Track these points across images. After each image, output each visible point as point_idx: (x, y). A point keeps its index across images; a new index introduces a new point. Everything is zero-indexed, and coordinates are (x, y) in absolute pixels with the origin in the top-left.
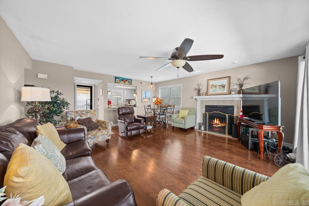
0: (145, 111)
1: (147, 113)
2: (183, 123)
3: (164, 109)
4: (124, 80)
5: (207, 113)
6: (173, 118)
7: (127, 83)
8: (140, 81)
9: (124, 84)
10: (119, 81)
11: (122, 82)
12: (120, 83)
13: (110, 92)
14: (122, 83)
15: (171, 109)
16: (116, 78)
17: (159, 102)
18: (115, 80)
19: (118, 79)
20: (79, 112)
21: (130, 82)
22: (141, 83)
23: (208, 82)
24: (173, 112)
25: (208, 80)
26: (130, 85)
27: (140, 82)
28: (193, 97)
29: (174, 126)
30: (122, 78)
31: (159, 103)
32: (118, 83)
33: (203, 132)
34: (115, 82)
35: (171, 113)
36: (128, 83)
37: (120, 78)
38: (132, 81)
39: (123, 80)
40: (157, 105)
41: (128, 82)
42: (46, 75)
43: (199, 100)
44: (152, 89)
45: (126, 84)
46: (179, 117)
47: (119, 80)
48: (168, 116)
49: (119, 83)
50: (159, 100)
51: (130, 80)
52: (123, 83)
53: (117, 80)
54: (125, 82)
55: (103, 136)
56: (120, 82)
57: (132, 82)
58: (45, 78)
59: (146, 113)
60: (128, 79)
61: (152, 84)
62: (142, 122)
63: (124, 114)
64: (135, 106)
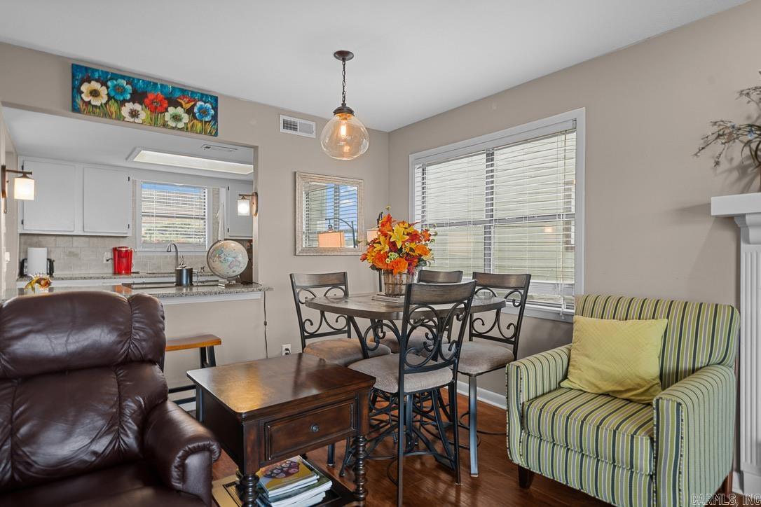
0: (302, 325)
1: (312, 335)
3: (436, 313)
4: (152, 96)
6: (523, 398)
7: (176, 118)
8: (284, 112)
9: (153, 123)
10: (110, 98)
11: (137, 107)
12: (120, 118)
13: (25, 175)
14: (134, 114)
15: (498, 307)
16: (81, 73)
17: (399, 251)
18: (76, 91)
19: (95, 85)
21: (204, 112)
22: (289, 126)
24: (516, 334)
26: (203, 131)
27: (282, 118)
28: (708, 206)
29: (535, 470)
30: (130, 81)
31: (404, 264)
32: (103, 112)
34: (75, 109)
35: (495, 333)
36: (186, 118)
37: (115, 77)
38: (215, 109)
39: (138, 96)
40: (390, 272)
41: (189, 111)
44: (352, 153)
45: (165, 125)
46: (574, 381)
47: (103, 91)
48: (474, 370)
49: (107, 115)
50: (398, 235)
51: (204, 96)
52: (144, 115)
53: (85, 88)
54: (157, 109)
56: (113, 107)
57: (215, 118)
59: (305, 336)
60: (183, 91)
61: (343, 110)
62: (183, 477)
63: (27, 378)
64: (246, 279)
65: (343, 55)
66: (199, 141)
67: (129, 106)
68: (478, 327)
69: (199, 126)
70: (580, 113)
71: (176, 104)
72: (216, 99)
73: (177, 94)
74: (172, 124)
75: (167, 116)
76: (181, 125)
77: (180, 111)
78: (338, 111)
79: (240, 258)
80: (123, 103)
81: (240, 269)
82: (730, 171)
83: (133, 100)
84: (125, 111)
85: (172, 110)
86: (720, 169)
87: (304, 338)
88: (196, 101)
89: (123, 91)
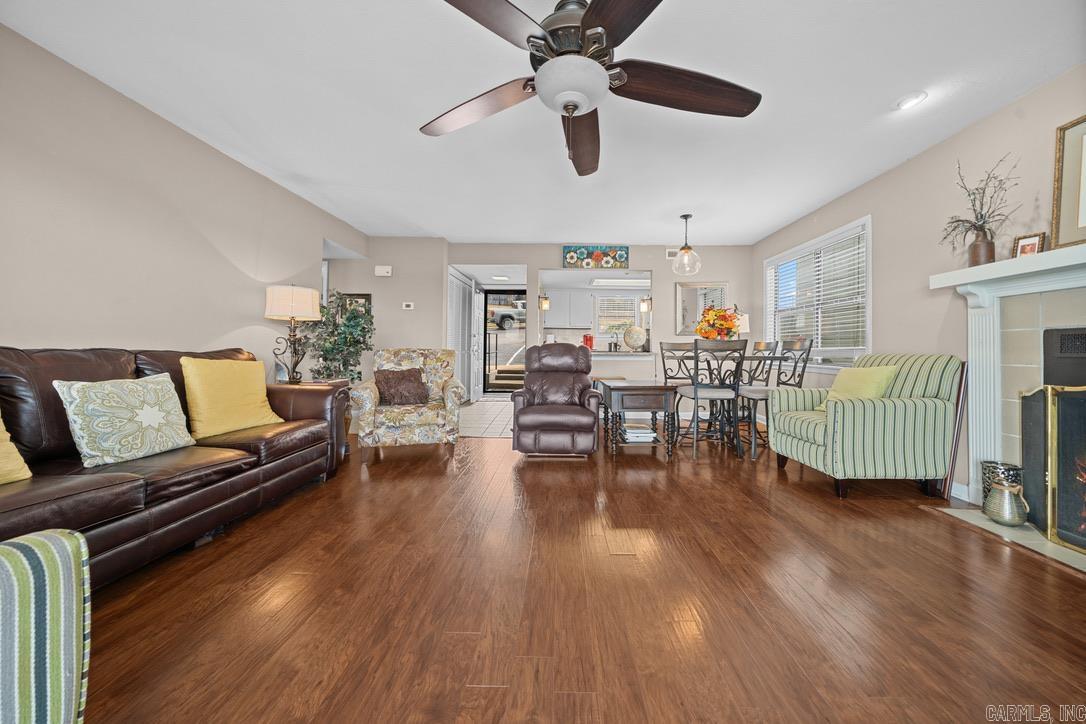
0: (665, 371)
2: (820, 439)
4: (595, 254)
5: (1049, 387)
6: (776, 410)
7: (607, 262)
8: (670, 247)
9: (597, 267)
10: (578, 258)
11: (589, 260)
12: (582, 267)
13: (546, 299)
14: (588, 264)
16: (567, 249)
18: (565, 258)
19: (572, 254)
20: (403, 353)
21: (621, 256)
22: (672, 254)
23: (1061, 141)
24: (802, 378)
25: (1063, 130)
26: (621, 267)
27: (667, 251)
30: (586, 248)
32: (574, 266)
33: (1008, 535)
34: (564, 267)
35: (791, 381)
36: (612, 261)
37: (580, 247)
38: (627, 253)
39: (590, 255)
41: (614, 258)
42: (389, 269)
43: (987, 297)
44: (690, 271)
45: (602, 267)
46: (823, 406)
47: (575, 256)
49: (577, 267)
51: (621, 248)
52: (592, 264)
53: (568, 256)
54: (598, 260)
55: (427, 428)
56: (579, 263)
57: (627, 259)
58: (386, 274)
60: (610, 247)
61: (686, 248)
62: (589, 404)
63: (546, 372)
64: (646, 349)
65: (686, 217)
66: (622, 272)
67: (586, 260)
68: (783, 378)
69: (619, 264)
70: (867, 219)
71: (606, 255)
72: (627, 248)
73: (608, 250)
74: (605, 266)
75: (603, 262)
76: (609, 265)
77: (609, 258)
78: (683, 248)
79: (641, 336)
80: (583, 260)
81: (642, 342)
82: (963, 253)
83: (587, 258)
84: (584, 263)
85: (605, 259)
86: (958, 251)
87: (666, 378)
88: (616, 251)
89: (582, 253)
